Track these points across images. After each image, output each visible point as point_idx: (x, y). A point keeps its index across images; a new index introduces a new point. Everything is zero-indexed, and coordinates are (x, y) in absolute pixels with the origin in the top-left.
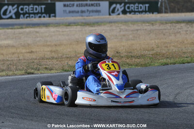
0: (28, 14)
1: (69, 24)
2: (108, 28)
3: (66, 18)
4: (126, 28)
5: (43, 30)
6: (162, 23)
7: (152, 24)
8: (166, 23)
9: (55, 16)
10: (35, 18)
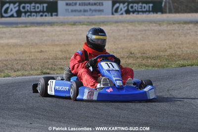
0: (29, 13)
1: (74, 24)
2: (115, 28)
3: (70, 17)
4: (134, 28)
5: (48, 28)
6: (170, 24)
7: (160, 24)
8: (174, 24)
9: (57, 15)
10: (37, 16)
